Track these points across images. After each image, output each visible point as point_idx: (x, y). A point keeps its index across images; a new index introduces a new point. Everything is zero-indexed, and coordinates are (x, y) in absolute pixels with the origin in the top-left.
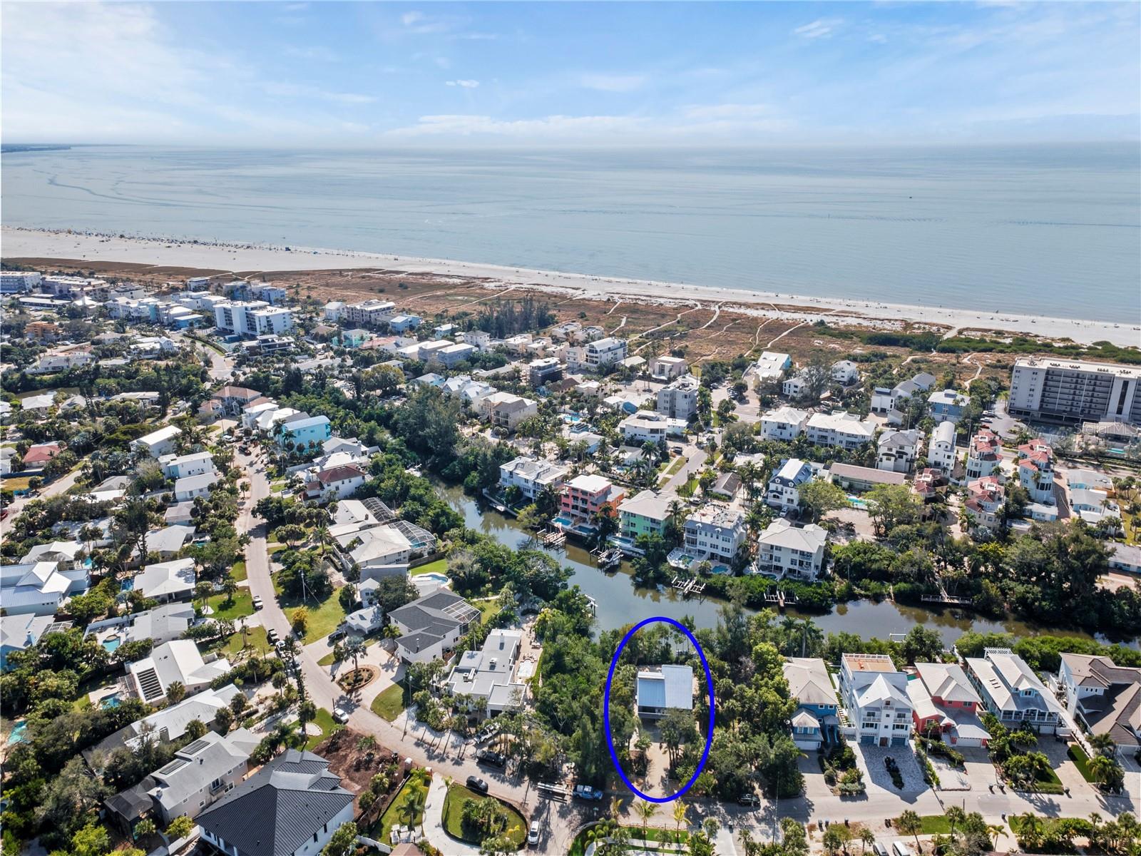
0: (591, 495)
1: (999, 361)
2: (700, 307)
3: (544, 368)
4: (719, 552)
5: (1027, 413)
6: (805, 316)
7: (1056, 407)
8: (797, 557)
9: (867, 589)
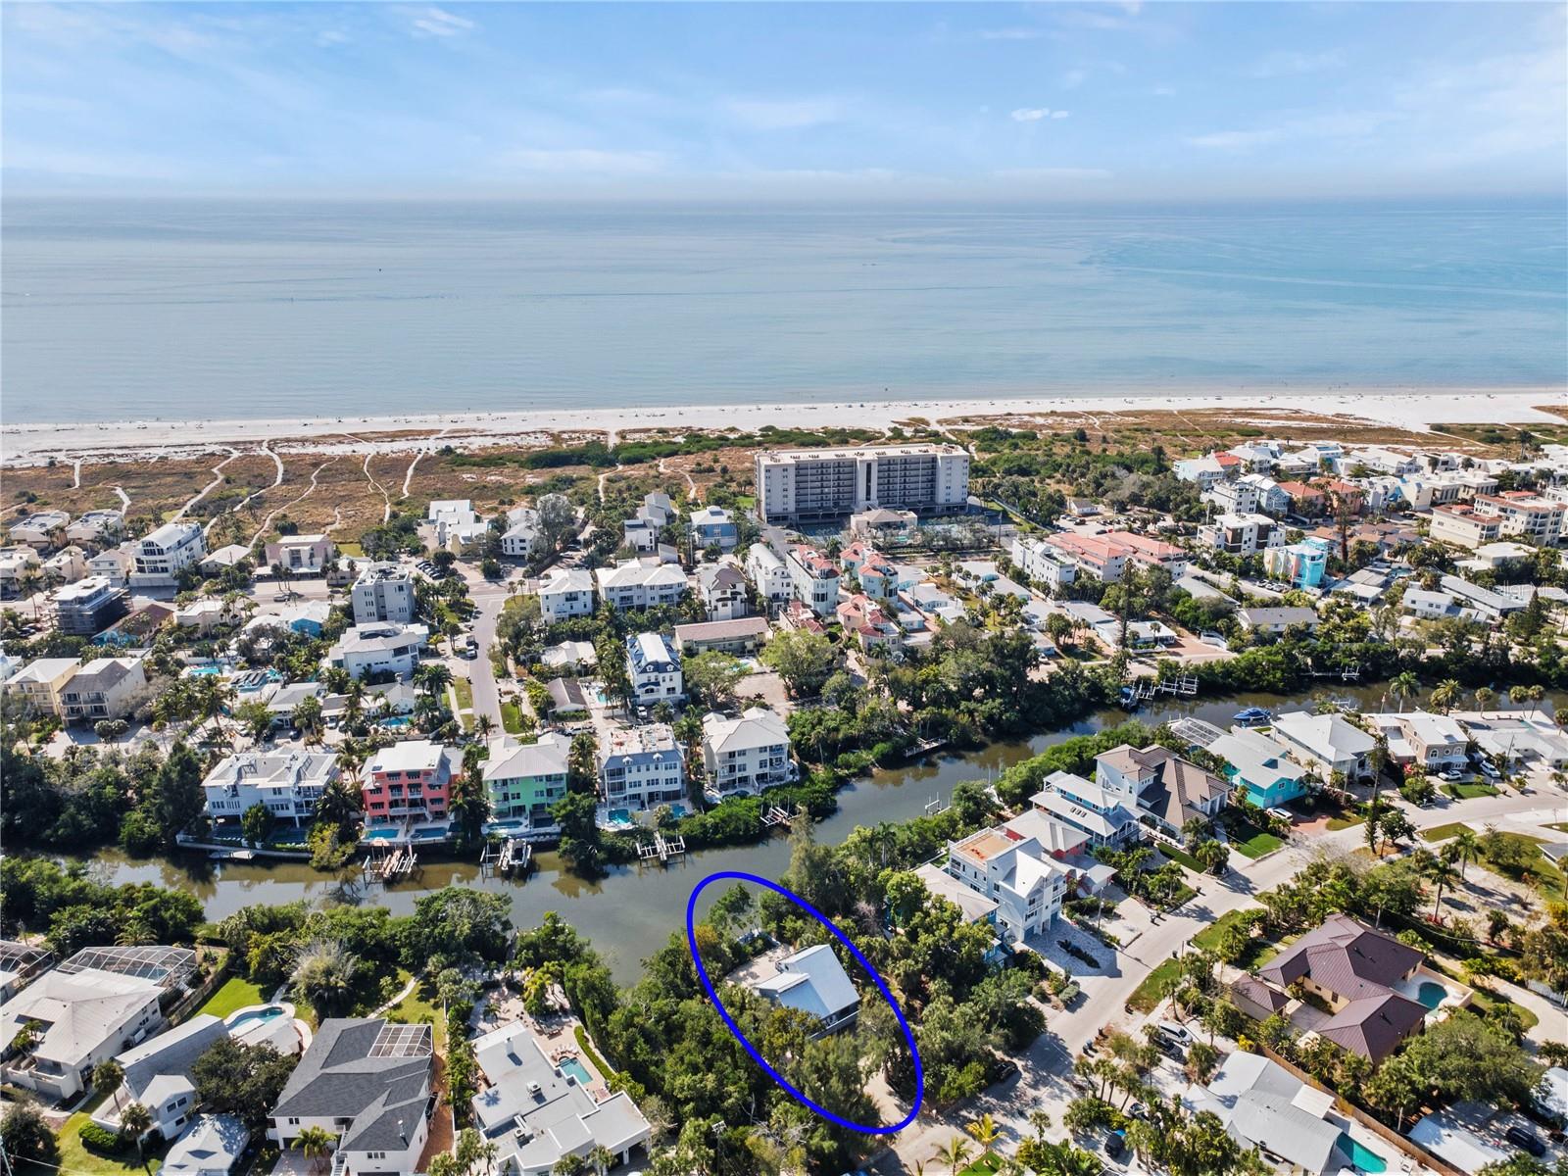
0: (427, 773)
1: (699, 464)
2: (236, 454)
3: (90, 599)
4: (663, 787)
5: (785, 518)
6: (411, 444)
7: (809, 505)
8: (766, 756)
9: (848, 766)
